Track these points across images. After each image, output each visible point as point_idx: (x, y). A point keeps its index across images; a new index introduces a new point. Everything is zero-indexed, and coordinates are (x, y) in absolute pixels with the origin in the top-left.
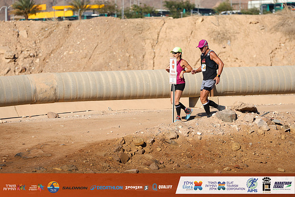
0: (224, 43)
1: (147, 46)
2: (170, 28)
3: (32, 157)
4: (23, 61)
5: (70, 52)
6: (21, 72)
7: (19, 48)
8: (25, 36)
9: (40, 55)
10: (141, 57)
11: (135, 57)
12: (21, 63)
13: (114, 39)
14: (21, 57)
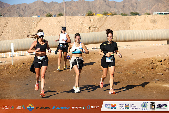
0: (155, 23)
1: (131, 24)
2: (138, 18)
5: (107, 26)
6: (92, 32)
7: (91, 25)
8: (93, 21)
9: (97, 27)
10: (129, 28)
11: (127, 27)
13: (120, 22)
14: (91, 28)
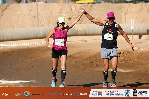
1: (123, 14)
2: (132, 7)
3: (75, 57)
8: (74, 10)
10: (120, 19)
12: (72, 20)
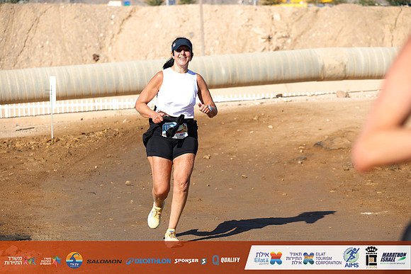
1: (386, 30)
2: (407, 15)
4: (276, 41)
5: (319, 34)
6: (275, 50)
8: (279, 19)
9: (292, 36)
12: (275, 42)
13: (357, 23)
14: (275, 38)
